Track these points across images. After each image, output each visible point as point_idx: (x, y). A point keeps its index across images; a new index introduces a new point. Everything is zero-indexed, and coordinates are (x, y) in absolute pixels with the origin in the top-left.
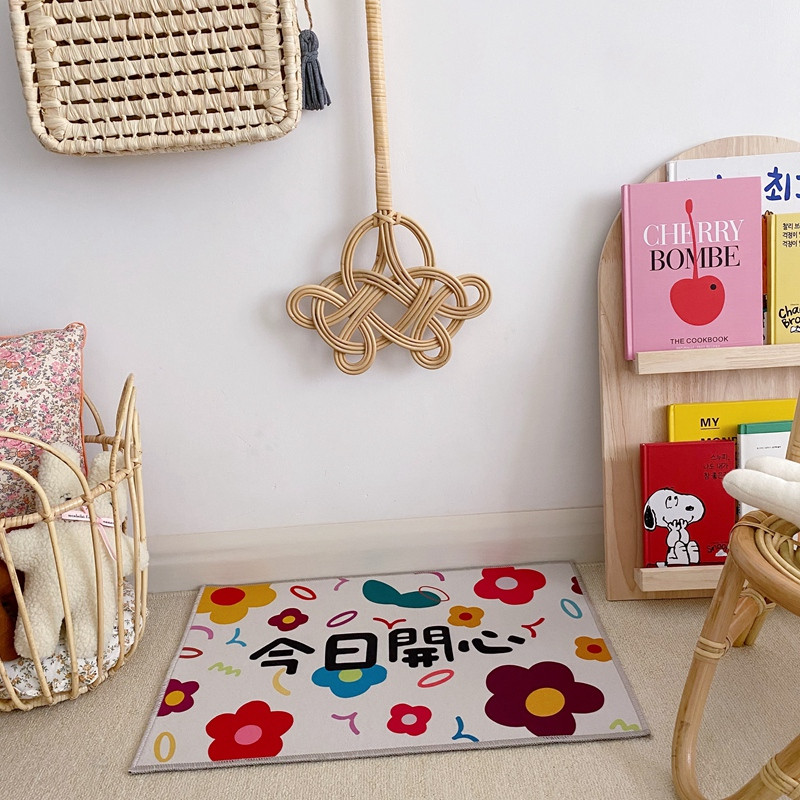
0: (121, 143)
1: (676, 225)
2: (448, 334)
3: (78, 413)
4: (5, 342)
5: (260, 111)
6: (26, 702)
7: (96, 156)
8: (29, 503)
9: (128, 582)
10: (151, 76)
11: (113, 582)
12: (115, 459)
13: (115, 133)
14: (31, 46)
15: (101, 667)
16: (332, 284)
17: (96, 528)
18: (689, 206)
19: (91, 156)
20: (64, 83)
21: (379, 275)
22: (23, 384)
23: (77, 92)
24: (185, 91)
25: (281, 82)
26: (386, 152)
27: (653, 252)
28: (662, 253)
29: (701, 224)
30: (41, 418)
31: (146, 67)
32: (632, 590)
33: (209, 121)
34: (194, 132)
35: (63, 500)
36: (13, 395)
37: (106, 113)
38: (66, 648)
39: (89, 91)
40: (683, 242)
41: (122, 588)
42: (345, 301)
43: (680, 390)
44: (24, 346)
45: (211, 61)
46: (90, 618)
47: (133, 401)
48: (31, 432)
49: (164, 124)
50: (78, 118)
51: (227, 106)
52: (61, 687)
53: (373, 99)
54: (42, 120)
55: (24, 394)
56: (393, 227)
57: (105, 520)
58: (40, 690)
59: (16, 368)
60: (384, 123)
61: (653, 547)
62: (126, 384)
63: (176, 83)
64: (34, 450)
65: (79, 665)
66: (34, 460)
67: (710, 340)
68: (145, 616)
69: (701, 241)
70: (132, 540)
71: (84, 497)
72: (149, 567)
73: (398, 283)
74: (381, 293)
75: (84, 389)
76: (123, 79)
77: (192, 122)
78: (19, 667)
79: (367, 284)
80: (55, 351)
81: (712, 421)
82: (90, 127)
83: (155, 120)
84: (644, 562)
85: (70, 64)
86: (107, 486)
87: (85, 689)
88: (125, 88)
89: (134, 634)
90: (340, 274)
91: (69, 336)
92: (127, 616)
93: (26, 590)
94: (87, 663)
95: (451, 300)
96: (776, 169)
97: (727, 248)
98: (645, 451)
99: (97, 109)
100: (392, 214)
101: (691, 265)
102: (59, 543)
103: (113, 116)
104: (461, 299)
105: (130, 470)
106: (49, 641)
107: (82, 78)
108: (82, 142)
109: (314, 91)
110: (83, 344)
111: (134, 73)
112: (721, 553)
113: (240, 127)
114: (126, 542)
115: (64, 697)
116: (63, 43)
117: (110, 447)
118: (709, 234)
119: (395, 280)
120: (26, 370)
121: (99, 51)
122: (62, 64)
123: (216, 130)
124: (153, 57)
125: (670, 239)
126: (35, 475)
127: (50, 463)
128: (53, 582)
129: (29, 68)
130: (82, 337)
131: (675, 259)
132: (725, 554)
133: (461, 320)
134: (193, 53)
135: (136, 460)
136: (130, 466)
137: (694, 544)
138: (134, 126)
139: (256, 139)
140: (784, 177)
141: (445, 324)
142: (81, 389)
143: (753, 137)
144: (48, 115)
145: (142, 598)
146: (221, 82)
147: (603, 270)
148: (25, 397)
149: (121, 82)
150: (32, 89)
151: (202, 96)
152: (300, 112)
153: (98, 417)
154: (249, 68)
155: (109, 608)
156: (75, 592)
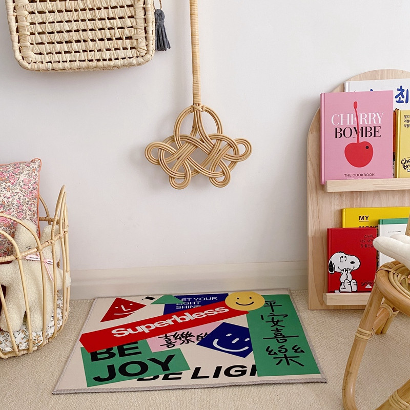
0: (61, 65)
1: (348, 115)
2: (228, 169)
3: (36, 205)
5: (133, 50)
6: (5, 354)
7: (48, 72)
8: (10, 251)
9: (59, 293)
10: (77, 31)
11: (52, 293)
12: (54, 228)
13: (58, 60)
14: (15, 14)
15: (45, 337)
16: (169, 142)
17: (43, 264)
18: (355, 105)
19: (45, 72)
20: (32, 34)
21: (194, 138)
22: (8, 189)
23: (38, 38)
24: (95, 39)
25: (144, 35)
26: (198, 73)
27: (336, 129)
28: (341, 130)
29: (361, 114)
30: (17, 207)
31: (74, 26)
32: (322, 304)
33: (107, 55)
34: (98, 60)
35: (27, 249)
36: (3, 195)
37: (54, 50)
38: (26, 326)
39: (45, 38)
40: (352, 124)
41: (56, 296)
42: (175, 151)
43: (349, 201)
44: (9, 170)
45: (108, 24)
46: (39, 311)
48: (12, 214)
49: (83, 56)
50: (39, 52)
51: (116, 47)
52: (23, 347)
53: (192, 46)
54: (20, 53)
55: (8, 194)
56: (201, 113)
57: (48, 260)
58: (13, 348)
59: (4, 181)
60: (198, 58)
61: (333, 282)
62: (61, 191)
63: (90, 35)
64: (13, 223)
65: (33, 335)
66: (13, 228)
67: (365, 175)
68: (68, 311)
69: (361, 123)
70: (62, 272)
71: (37, 248)
72: (71, 286)
73: (203, 142)
74: (195, 147)
76: (63, 32)
77: (98, 55)
78: (2, 336)
79: (187, 142)
80: (25, 173)
81: (365, 217)
82: (45, 57)
83: (79, 54)
84: (328, 290)
85: (35, 24)
86: (49, 242)
87: (36, 348)
88: (63, 37)
89: (62, 320)
90: (173, 136)
91: (32, 165)
92: (59, 311)
93: (6, 296)
94: (37, 335)
95: (231, 152)
96: (401, 87)
97: (375, 127)
98: (330, 232)
99: (48, 47)
100: (201, 106)
101: (356, 136)
102: (24, 272)
103: (57, 51)
104: (236, 151)
105: (62, 235)
106: (17, 322)
107: (41, 31)
108: (41, 64)
109: (161, 41)
110: (40, 169)
111: (69, 29)
112: (368, 286)
113: (123, 59)
114: (59, 272)
115: (25, 352)
116: (33, 13)
117: (52, 223)
118: (365, 120)
119: (202, 140)
120: (10, 182)
121: (50, 17)
122: (31, 24)
123: (110, 60)
124: (78, 21)
125: (345, 122)
126: (13, 236)
127: (21, 230)
129: (14, 25)
130: (40, 166)
131: (348, 133)
132: (371, 287)
133: (235, 162)
134: (99, 20)
135: (65, 230)
136: (62, 232)
137: (354, 281)
138: (68, 57)
139: (131, 65)
140: (405, 92)
141: (227, 164)
142: (38, 193)
143: (389, 70)
144: (23, 50)
145: (67, 302)
146: (113, 35)
147: (310, 138)
148: (9, 196)
149: (61, 34)
150: (15, 36)
151: (103, 42)
152: (154, 51)
153: (46, 207)
154: (128, 28)
155: (49, 306)
156: (32, 298)
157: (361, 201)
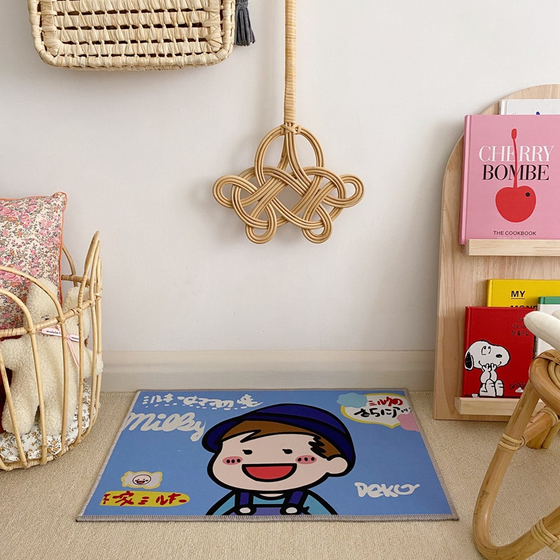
0: (99, 61)
1: (503, 147)
2: (330, 218)
3: (57, 258)
4: (8, 202)
5: (203, 43)
6: (8, 464)
7: (80, 69)
8: (19, 320)
9: (86, 383)
10: (124, 12)
11: (76, 382)
12: (82, 292)
13: (95, 53)
15: (64, 443)
16: (247, 176)
17: (65, 341)
18: (514, 133)
19: (77, 69)
20: (60, 14)
21: (282, 171)
22: (19, 234)
23: (69, 21)
24: (149, 25)
25: (219, 22)
26: (293, 80)
27: (485, 166)
28: (491, 166)
29: (522, 147)
30: (31, 260)
31: (121, 5)
32: (453, 412)
33: (165, 48)
34: (153, 55)
35: (43, 319)
36: (11, 242)
37: (90, 38)
38: (39, 427)
39: (78, 20)
40: (508, 160)
41: (82, 386)
42: (256, 189)
43: (498, 269)
44: (21, 206)
46: (57, 406)
47: (98, 250)
48: (23, 269)
49: (131, 48)
50: (69, 40)
51: (179, 37)
52: (34, 455)
53: (286, 41)
54: (42, 40)
55: (19, 241)
56: (295, 136)
57: (73, 336)
58: (19, 456)
59: (14, 222)
60: (293, 59)
61: (470, 382)
62: (93, 239)
63: (142, 18)
64: (24, 282)
65: (48, 440)
66: (24, 289)
67: (523, 233)
68: (98, 407)
69: (521, 160)
70: (91, 352)
71: (58, 318)
72: (103, 373)
73: (296, 178)
74: (283, 185)
75: (63, 240)
76: (104, 13)
77: (152, 48)
78: (4, 439)
79: (273, 177)
80: (44, 212)
81: (519, 293)
82: (77, 47)
83: (125, 45)
84: (463, 393)
86: (75, 311)
87: (51, 458)
88: (104, 20)
89: (89, 420)
90: (254, 169)
91: (54, 201)
92: (85, 407)
93: (12, 384)
94: (54, 440)
95: (334, 193)
97: (540, 166)
98: (469, 312)
99: (83, 34)
100: (295, 126)
101: (512, 177)
102: (38, 351)
103: (94, 40)
104: (341, 193)
105: (93, 301)
106: (26, 421)
107: (73, 10)
108: (70, 58)
109: (243, 32)
110: (64, 208)
111: (112, 9)
112: (519, 390)
113: (188, 54)
114: (87, 353)
115: (36, 463)
118: (527, 155)
119: (294, 175)
120: (22, 223)
123: (170, 55)
125: (498, 157)
126: (24, 300)
127: (36, 292)
128: (32, 378)
130: (64, 203)
131: (501, 172)
132: (522, 391)
133: (340, 208)
135: (98, 294)
136: (93, 298)
137: (500, 382)
138: (110, 49)
139: (199, 64)
141: (328, 210)
142: (61, 241)
144: (47, 36)
145: (96, 395)
146: (175, 20)
147: (447, 178)
148: (20, 244)
149: (102, 15)
150: (36, 17)
151: (161, 29)
152: (232, 46)
153: (71, 262)
154: (197, 10)
155: (72, 400)
156: (48, 387)
157: (514, 270)
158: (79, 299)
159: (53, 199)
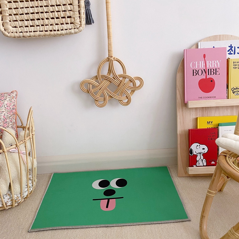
0: (28, 34)
1: (200, 62)
2: (130, 95)
3: (15, 119)
5: (72, 24)
7: (20, 38)
9: (30, 171)
10: (37, 13)
12: (26, 133)
13: (26, 31)
15: (22, 197)
16: (94, 79)
17: (20, 154)
18: (204, 56)
19: (19, 38)
20: (10, 15)
21: (109, 76)
23: (14, 18)
24: (48, 18)
25: (78, 15)
26: (111, 38)
27: (193, 70)
28: (196, 70)
29: (208, 61)
30: (3, 120)
31: (36, 10)
32: (186, 174)
33: (56, 27)
34: (51, 31)
35: (10, 145)
37: (24, 25)
38: (11, 192)
39: (18, 17)
40: (203, 67)
41: (28, 173)
42: (98, 84)
43: (201, 113)
45: (56, 8)
46: (18, 182)
49: (42, 28)
50: (15, 26)
51: (62, 23)
52: (9, 204)
53: (107, 22)
54: (3, 26)
56: (113, 62)
57: (23, 152)
58: (3, 205)
60: (111, 29)
61: (192, 160)
62: (30, 110)
63: (46, 15)
64: (1, 130)
65: (15, 197)
67: (210, 97)
68: (36, 181)
69: (208, 67)
70: (32, 158)
71: (16, 145)
72: (37, 167)
73: (115, 79)
74: (110, 82)
76: (29, 14)
77: (51, 28)
79: (105, 79)
80: (8, 99)
81: (210, 122)
82: (18, 29)
83: (39, 27)
84: (190, 165)
85: (12, 9)
86: (23, 141)
87: (17, 204)
88: (29, 17)
89: (32, 187)
90: (97, 76)
91: (12, 95)
92: (30, 182)
94: (17, 196)
95: (131, 85)
96: (231, 45)
97: (216, 69)
98: (190, 131)
99: (20, 23)
100: (113, 57)
101: (205, 74)
102: (8, 159)
103: (26, 25)
104: (134, 84)
105: (31, 136)
106: (5, 189)
107: (16, 13)
108: (16, 33)
109: (89, 19)
110: (17, 97)
111: (32, 12)
112: (213, 163)
113: (66, 30)
114: (29, 159)
115: (10, 207)
116: (10, 2)
117: (25, 129)
118: (210, 65)
119: (114, 78)
121: (21, 5)
122: (9, 9)
123: (58, 30)
124: (38, 7)
125: (198, 66)
126: (1, 137)
127: (6, 135)
130: (16, 95)
131: (200, 72)
132: (214, 163)
133: (134, 91)
134: (51, 6)
135: (33, 133)
137: (205, 160)
138: (32, 29)
139: (71, 33)
140: (234, 47)
141: (129, 92)
142: (16, 111)
143: (224, 35)
144: (5, 25)
145: (35, 176)
146: (60, 15)
147: (178, 76)
149: (28, 15)
151: (54, 19)
152: (84, 25)
153: (21, 120)
154: (69, 11)
155: (24, 179)
156: (14, 174)
157: (208, 113)
158: (25, 136)
159: (11, 94)
